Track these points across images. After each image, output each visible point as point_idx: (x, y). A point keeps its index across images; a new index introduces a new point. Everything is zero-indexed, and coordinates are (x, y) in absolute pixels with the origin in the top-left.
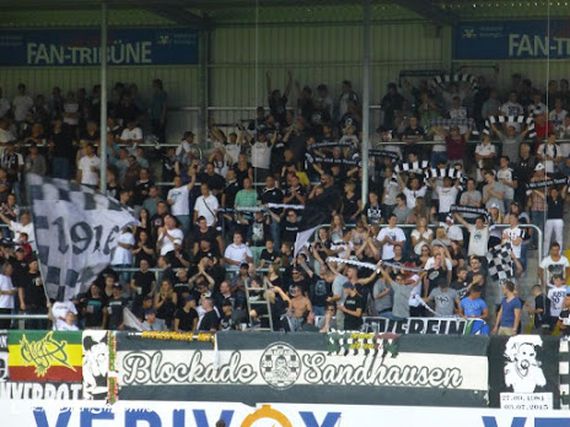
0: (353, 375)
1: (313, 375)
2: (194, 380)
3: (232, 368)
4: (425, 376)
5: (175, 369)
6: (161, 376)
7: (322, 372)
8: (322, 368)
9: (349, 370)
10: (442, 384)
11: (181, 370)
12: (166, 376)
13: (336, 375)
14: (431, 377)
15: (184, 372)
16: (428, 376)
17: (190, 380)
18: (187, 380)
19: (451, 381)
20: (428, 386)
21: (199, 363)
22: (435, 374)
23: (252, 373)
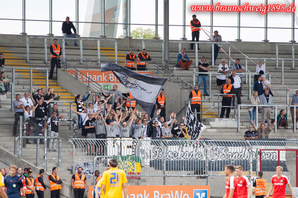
0: (238, 156)
1: (224, 156)
2: (180, 158)
3: (194, 153)
4: (264, 156)
5: (173, 154)
6: (168, 157)
7: (227, 155)
8: (227, 154)
9: (237, 154)
10: (270, 159)
11: (175, 154)
12: (169, 157)
13: (232, 156)
14: (266, 156)
15: (176, 155)
16: (265, 155)
17: (179, 158)
18: (178, 158)
19: (273, 158)
20: (265, 160)
21: (182, 151)
22: (268, 155)
23: (202, 156)
